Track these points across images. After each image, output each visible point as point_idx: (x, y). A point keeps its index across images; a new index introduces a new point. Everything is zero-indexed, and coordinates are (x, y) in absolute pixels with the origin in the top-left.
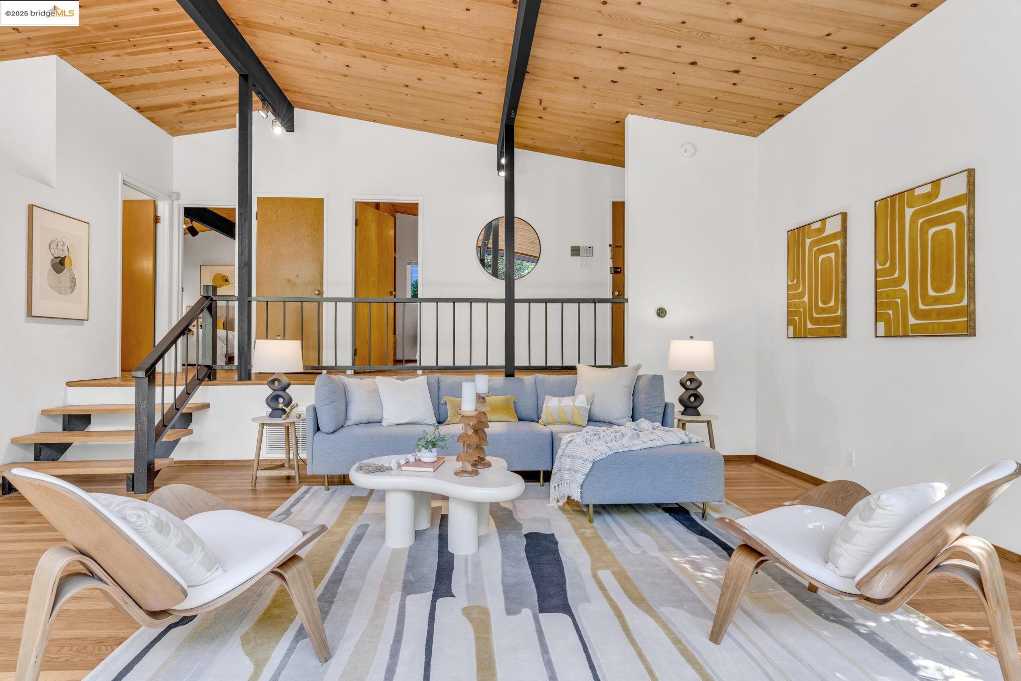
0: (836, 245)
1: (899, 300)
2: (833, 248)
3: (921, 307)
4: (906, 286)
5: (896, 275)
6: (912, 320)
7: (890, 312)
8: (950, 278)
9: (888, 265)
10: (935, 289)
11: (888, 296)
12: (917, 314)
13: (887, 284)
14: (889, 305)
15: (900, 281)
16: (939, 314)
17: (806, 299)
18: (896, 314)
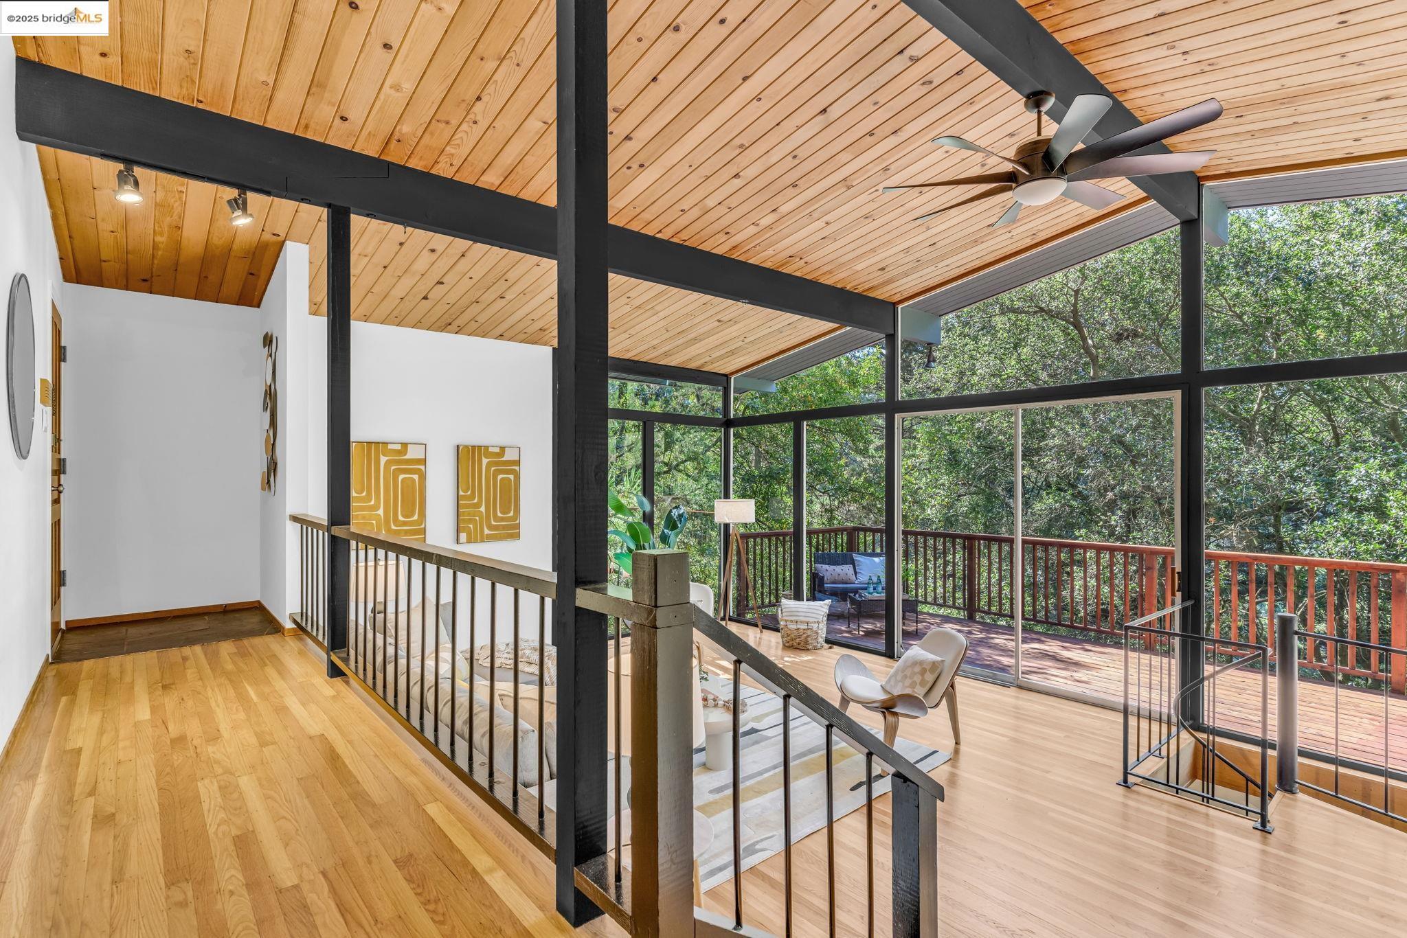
0: (420, 469)
1: (477, 518)
2: (418, 471)
3: (493, 523)
4: (483, 509)
5: (476, 501)
6: (487, 531)
7: (471, 526)
8: (511, 507)
9: (469, 493)
10: (501, 513)
11: (469, 514)
12: (490, 527)
13: (468, 506)
14: (470, 521)
15: (478, 505)
16: (504, 527)
17: (381, 512)
18: (475, 528)
